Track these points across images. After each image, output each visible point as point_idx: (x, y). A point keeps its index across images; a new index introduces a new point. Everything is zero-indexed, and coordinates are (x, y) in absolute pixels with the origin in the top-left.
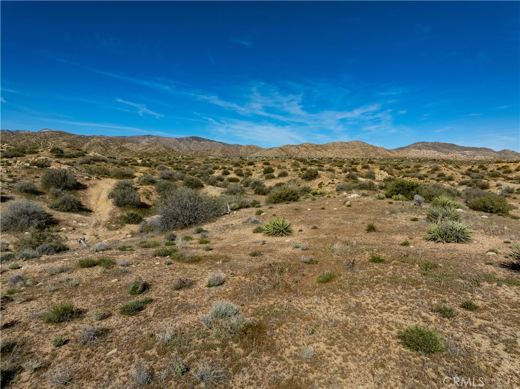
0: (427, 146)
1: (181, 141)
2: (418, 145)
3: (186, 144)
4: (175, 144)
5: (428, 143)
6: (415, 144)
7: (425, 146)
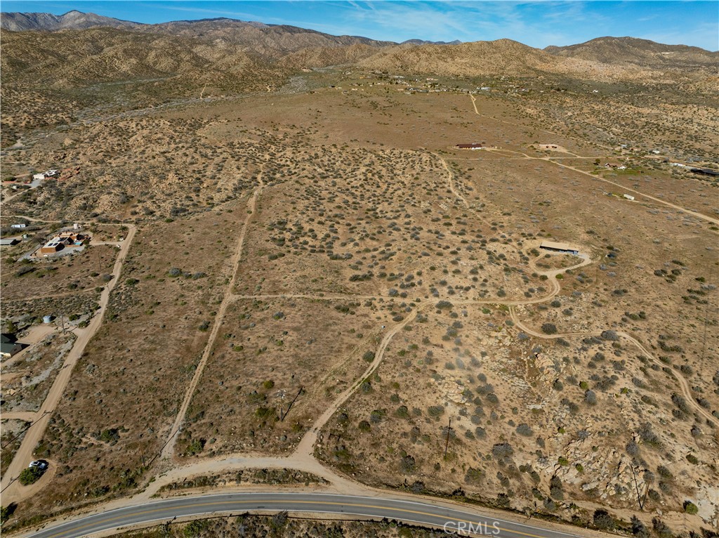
0: (611, 44)
1: (267, 33)
2: (599, 42)
3: (274, 39)
4: (259, 38)
5: (614, 38)
6: (595, 39)
7: (608, 43)
